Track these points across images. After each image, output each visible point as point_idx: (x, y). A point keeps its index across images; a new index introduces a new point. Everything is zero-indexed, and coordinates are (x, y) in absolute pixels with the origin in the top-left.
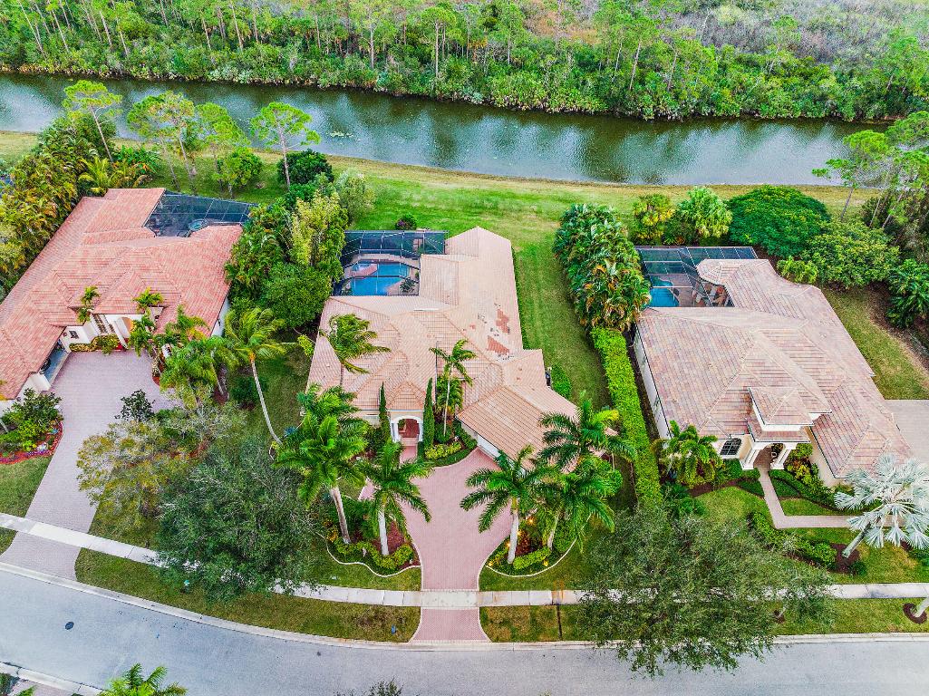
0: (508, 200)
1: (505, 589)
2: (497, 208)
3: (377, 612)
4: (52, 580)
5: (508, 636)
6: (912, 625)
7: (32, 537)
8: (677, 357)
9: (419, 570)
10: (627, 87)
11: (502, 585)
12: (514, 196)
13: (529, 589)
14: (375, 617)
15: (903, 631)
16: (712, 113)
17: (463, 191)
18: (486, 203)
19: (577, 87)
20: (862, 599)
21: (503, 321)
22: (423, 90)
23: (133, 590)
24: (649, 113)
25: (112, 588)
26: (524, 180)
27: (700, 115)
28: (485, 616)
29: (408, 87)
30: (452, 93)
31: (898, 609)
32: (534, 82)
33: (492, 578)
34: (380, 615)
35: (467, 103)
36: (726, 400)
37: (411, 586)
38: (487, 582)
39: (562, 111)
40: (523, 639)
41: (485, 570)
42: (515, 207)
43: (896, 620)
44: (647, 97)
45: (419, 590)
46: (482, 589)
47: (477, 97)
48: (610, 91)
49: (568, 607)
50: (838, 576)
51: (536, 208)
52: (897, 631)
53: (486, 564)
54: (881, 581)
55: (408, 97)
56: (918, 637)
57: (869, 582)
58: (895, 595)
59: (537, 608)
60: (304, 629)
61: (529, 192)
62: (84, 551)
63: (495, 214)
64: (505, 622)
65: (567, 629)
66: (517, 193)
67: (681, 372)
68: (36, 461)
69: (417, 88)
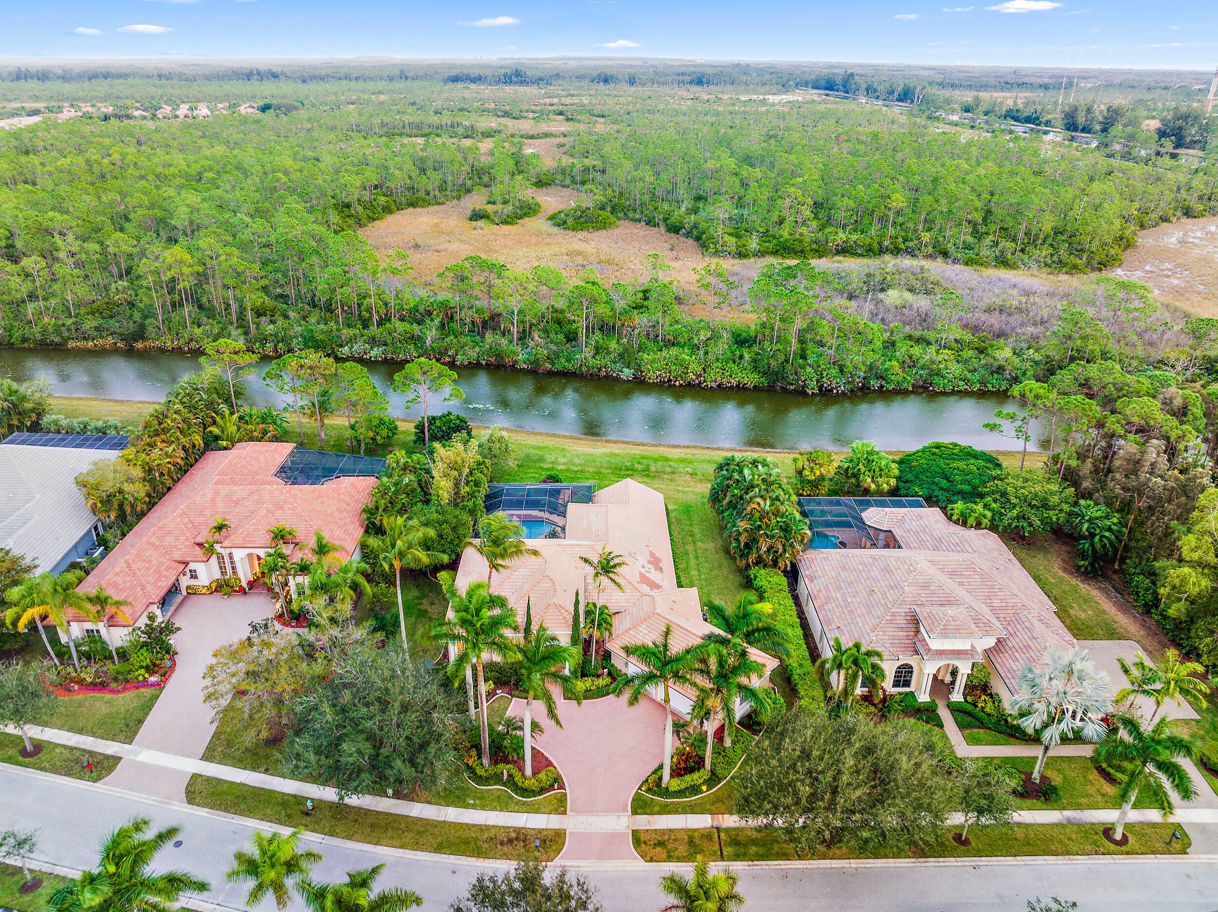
0: (660, 463)
1: (659, 813)
2: (649, 470)
3: (518, 834)
4: (161, 802)
5: (665, 856)
6: (1113, 847)
7: (139, 763)
8: (839, 588)
9: (565, 794)
10: (787, 361)
11: (656, 809)
12: (667, 459)
13: (686, 813)
14: (517, 839)
15: (1103, 854)
16: (882, 386)
17: (612, 454)
18: (636, 466)
19: (734, 362)
20: (1057, 825)
21: (655, 562)
22: (569, 366)
23: (249, 812)
24: (812, 387)
25: (226, 810)
26: (678, 446)
27: (869, 389)
28: (638, 839)
29: (553, 364)
30: (600, 370)
31: (1097, 833)
32: (688, 358)
33: (645, 802)
34: (522, 837)
35: (617, 379)
36: (890, 622)
37: (556, 810)
38: (640, 806)
39: (719, 386)
40: (679, 859)
41: (637, 794)
42: (668, 470)
43: (1095, 843)
44: (809, 370)
45: (564, 813)
46: (635, 812)
47: (627, 373)
48: (769, 364)
49: (727, 830)
50: (1028, 802)
51: (690, 470)
52: (1096, 854)
53: (640, 788)
54: (1079, 807)
55: (550, 374)
56: (1120, 859)
57: (1064, 809)
58: (1094, 820)
59: (695, 830)
60: (439, 849)
61: (683, 455)
62: (195, 777)
63: (647, 476)
64: (661, 844)
65: (727, 850)
66: (670, 456)
67: (845, 601)
68: (146, 692)
69: (562, 364)
